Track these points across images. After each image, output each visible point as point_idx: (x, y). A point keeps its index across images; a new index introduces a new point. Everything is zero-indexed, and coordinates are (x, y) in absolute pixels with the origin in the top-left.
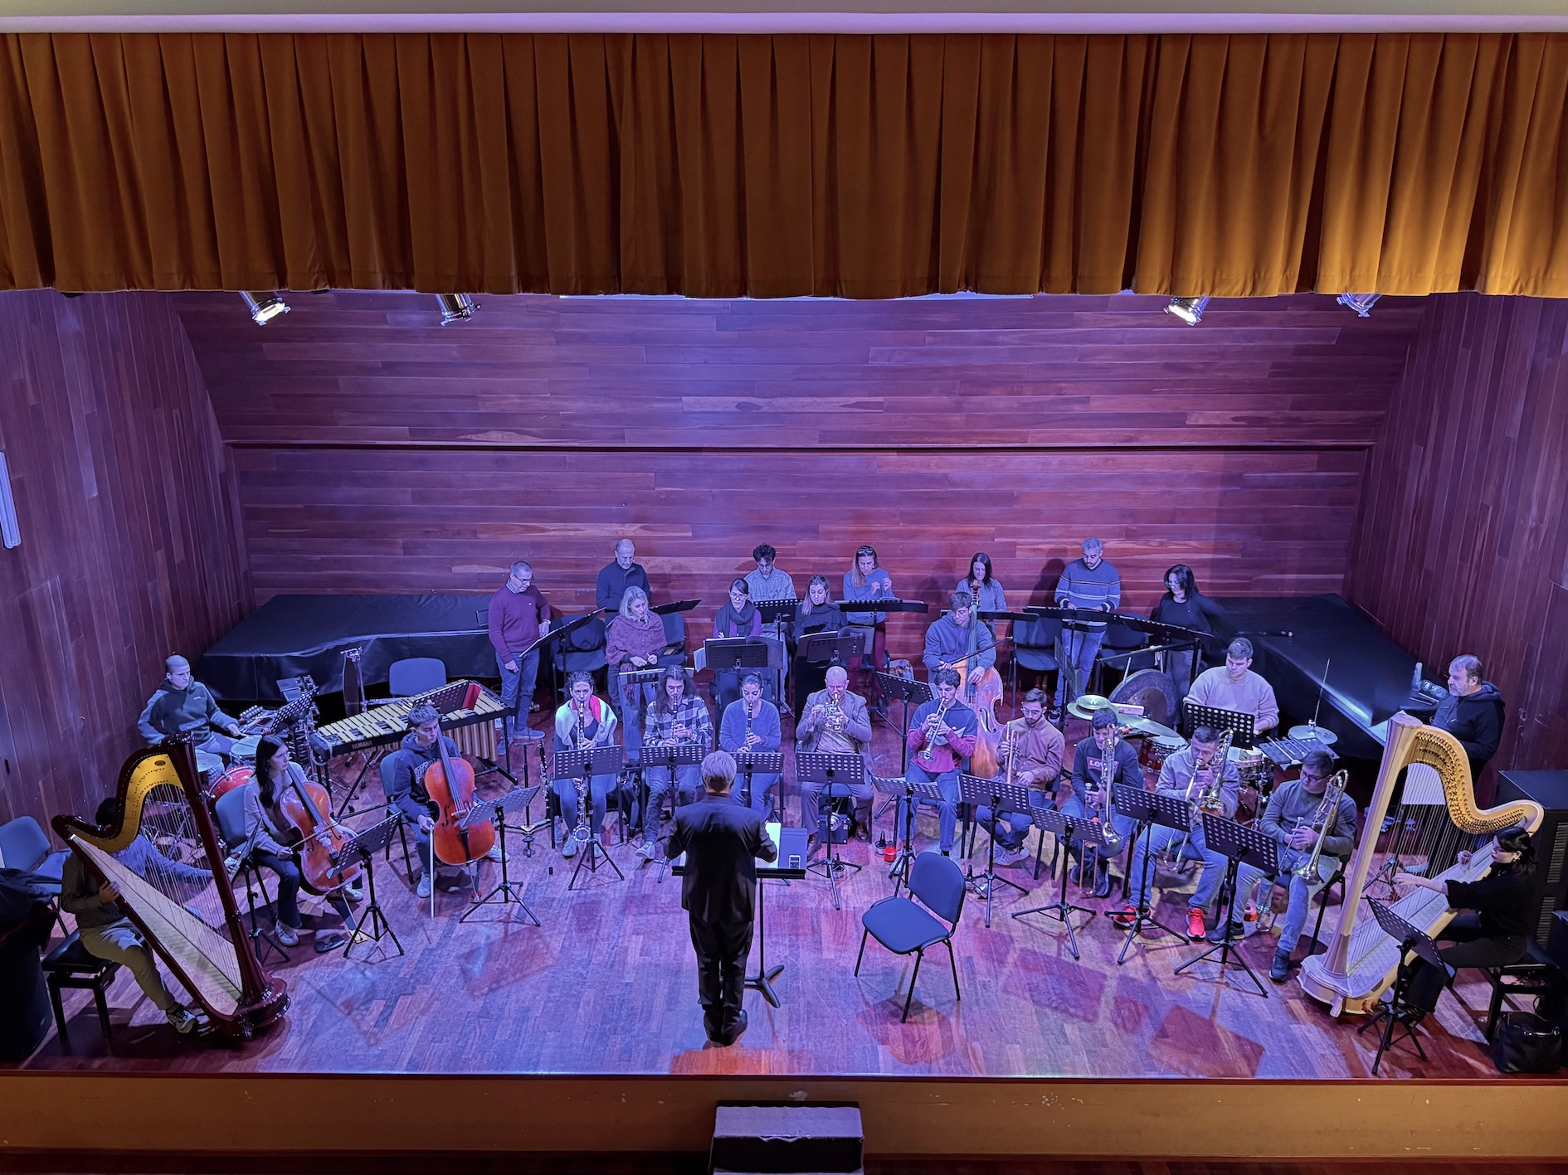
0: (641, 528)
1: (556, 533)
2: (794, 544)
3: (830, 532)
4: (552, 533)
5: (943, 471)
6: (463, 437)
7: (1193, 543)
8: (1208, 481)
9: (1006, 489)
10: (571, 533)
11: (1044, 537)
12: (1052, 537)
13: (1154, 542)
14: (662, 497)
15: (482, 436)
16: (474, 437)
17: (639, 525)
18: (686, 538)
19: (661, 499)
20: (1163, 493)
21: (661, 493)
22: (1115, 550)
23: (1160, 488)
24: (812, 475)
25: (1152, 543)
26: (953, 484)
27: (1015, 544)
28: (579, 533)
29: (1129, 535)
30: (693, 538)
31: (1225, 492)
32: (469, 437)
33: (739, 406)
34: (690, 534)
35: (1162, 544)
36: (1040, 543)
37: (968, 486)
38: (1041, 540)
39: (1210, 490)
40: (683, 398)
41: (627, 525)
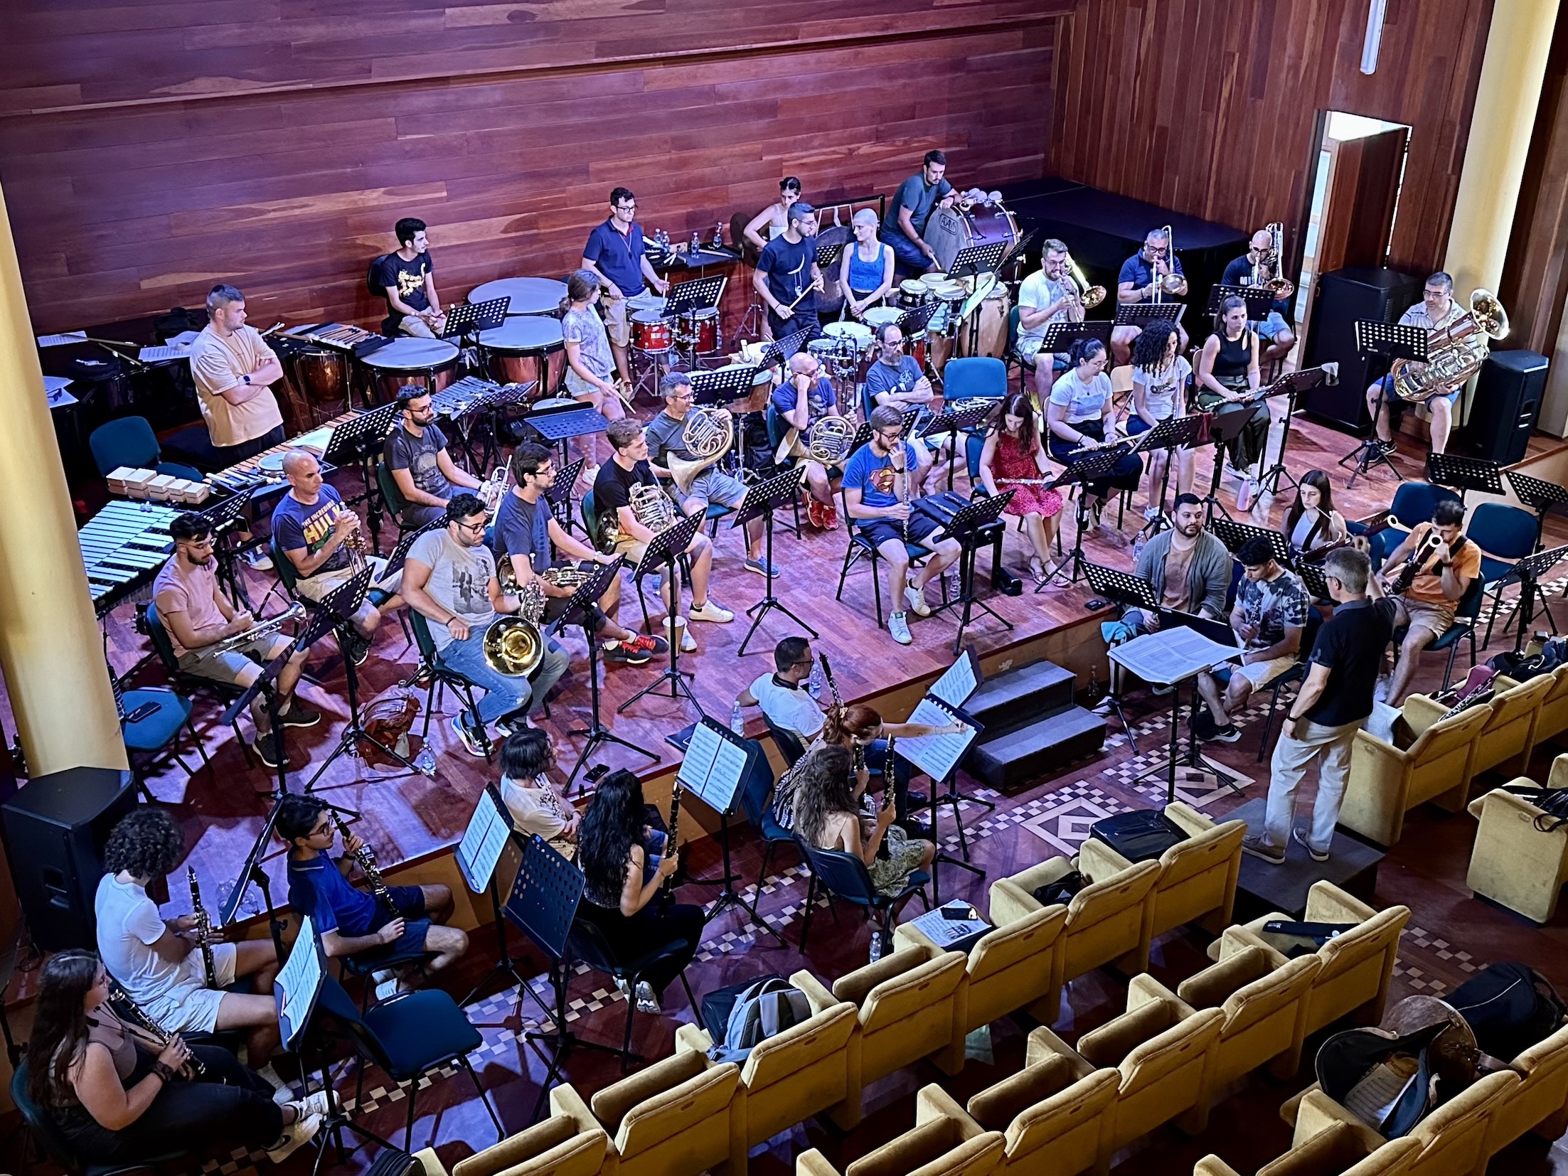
0: (385, 193)
1: (278, 214)
2: (564, 192)
3: (602, 171)
4: (271, 215)
5: (711, 82)
6: (157, 91)
7: (930, 138)
8: (940, 69)
9: (770, 97)
10: (297, 212)
11: (806, 149)
12: (813, 148)
13: (899, 141)
14: (407, 148)
15: (185, 87)
16: (173, 89)
17: (382, 189)
18: (440, 199)
19: (407, 152)
20: (905, 85)
21: (406, 142)
22: (868, 155)
23: (902, 81)
24: (578, 101)
25: (898, 143)
26: (721, 97)
27: (782, 160)
28: (306, 210)
29: (879, 137)
30: (448, 199)
31: (953, 79)
32: (166, 89)
33: (511, 16)
34: (445, 194)
35: (905, 142)
36: (803, 157)
37: (735, 98)
38: (804, 153)
39: (942, 78)
40: (447, 10)
41: (367, 192)
